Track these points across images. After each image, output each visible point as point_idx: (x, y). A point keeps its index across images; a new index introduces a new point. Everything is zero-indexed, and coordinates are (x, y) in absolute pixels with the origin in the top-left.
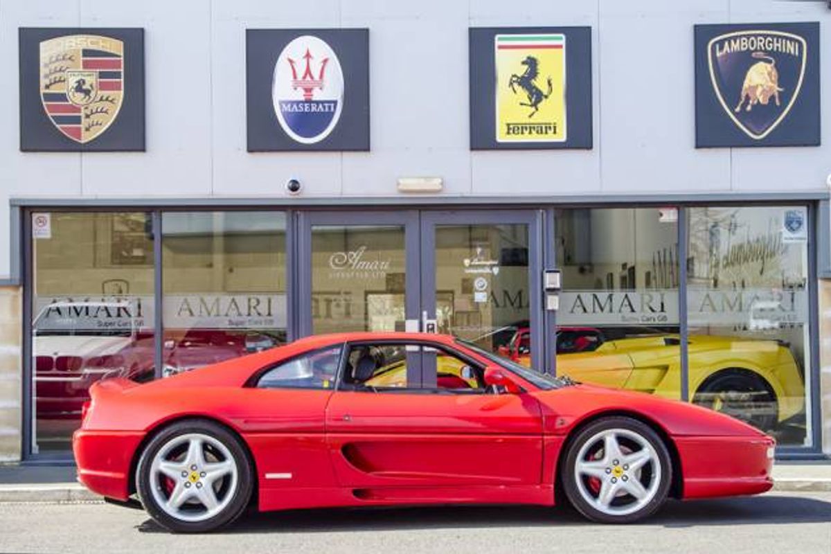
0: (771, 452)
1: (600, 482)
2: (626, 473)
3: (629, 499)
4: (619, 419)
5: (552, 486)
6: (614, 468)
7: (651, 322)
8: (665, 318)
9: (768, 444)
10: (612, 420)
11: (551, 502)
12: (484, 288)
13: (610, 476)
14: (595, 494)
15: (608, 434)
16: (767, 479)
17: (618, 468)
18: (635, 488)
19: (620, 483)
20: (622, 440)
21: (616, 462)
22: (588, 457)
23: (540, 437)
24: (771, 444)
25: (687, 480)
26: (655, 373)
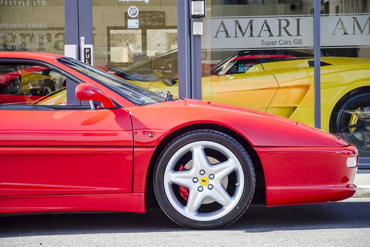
0: (351, 162)
1: (188, 191)
2: (212, 182)
3: (215, 206)
4: (205, 132)
5: (143, 194)
6: (200, 178)
7: (288, 45)
8: (300, 42)
9: (349, 154)
10: (199, 133)
11: (142, 209)
12: (137, 15)
13: (197, 185)
14: (183, 202)
15: (194, 146)
16: (348, 186)
17: (204, 178)
18: (221, 196)
19: (206, 192)
20: (209, 152)
21: (202, 172)
22: (177, 168)
23: (131, 149)
24: (352, 154)
25: (269, 188)
26: (297, 92)
